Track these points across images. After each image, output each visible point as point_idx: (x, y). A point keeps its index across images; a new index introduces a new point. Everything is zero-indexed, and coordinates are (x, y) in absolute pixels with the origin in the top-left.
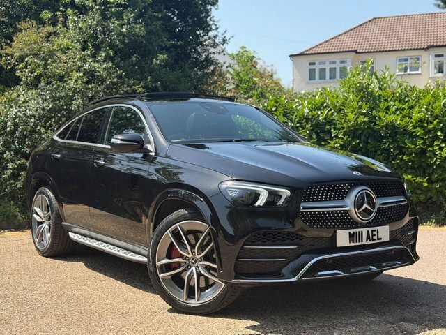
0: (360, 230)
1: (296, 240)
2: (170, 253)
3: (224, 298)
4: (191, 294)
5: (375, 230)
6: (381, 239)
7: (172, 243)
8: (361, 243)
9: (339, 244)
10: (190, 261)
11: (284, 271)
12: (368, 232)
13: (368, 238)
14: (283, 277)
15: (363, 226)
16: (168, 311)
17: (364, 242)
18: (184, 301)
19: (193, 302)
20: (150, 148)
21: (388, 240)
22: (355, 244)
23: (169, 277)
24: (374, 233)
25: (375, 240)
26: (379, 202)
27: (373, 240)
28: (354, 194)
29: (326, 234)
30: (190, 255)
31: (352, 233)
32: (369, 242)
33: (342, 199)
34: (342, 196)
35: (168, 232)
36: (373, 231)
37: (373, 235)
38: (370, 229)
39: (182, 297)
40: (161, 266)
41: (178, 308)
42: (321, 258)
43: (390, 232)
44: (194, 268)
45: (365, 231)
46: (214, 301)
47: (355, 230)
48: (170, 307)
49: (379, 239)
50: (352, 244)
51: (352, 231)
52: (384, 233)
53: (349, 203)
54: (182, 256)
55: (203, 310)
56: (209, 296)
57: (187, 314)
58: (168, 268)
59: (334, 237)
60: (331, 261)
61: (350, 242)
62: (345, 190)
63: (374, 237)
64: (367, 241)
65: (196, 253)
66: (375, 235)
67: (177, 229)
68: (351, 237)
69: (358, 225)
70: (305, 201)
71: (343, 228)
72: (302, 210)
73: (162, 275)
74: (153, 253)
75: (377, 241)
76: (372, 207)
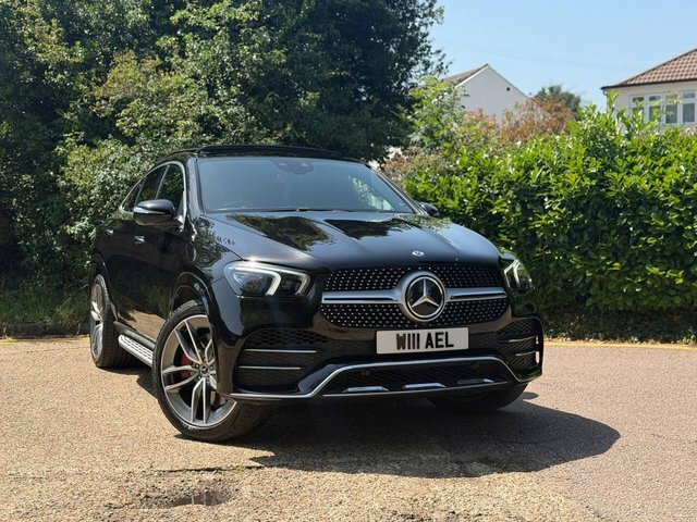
0: (416, 332)
1: (317, 343)
2: (179, 359)
3: (237, 417)
4: (199, 416)
5: (442, 333)
6: (452, 346)
7: (179, 345)
8: (416, 350)
9: (380, 350)
10: (201, 369)
11: (296, 384)
12: (429, 335)
13: (429, 343)
14: (298, 391)
15: (421, 326)
16: (177, 436)
17: (423, 349)
18: (191, 422)
19: (202, 424)
20: (181, 219)
21: (467, 347)
22: (407, 351)
23: (177, 391)
24: (440, 337)
25: (442, 346)
26: (450, 295)
27: (437, 346)
28: (408, 281)
29: (362, 335)
30: (200, 362)
31: (401, 335)
32: (430, 349)
33: (391, 288)
34: (391, 285)
35: (174, 330)
36: (437, 334)
37: (437, 340)
38: (433, 332)
39: (188, 417)
40: (169, 375)
41: (187, 434)
42: (350, 367)
43: (470, 335)
44: (203, 379)
45: (423, 333)
46: (224, 423)
47: (407, 332)
48: (179, 433)
49: (447, 346)
50: (401, 351)
51: (401, 333)
52: (459, 338)
53: (398, 296)
54: (191, 363)
56: (219, 417)
57: (195, 439)
58: (177, 377)
60: (368, 373)
61: (399, 348)
62: (396, 276)
63: (440, 343)
64: (427, 347)
65: (206, 359)
66: (441, 340)
67: (185, 327)
68: (401, 342)
69: (413, 325)
70: (330, 290)
71: (388, 328)
72: (323, 301)
73: (166, 388)
74: (158, 358)
75: (445, 349)
76: (435, 301)
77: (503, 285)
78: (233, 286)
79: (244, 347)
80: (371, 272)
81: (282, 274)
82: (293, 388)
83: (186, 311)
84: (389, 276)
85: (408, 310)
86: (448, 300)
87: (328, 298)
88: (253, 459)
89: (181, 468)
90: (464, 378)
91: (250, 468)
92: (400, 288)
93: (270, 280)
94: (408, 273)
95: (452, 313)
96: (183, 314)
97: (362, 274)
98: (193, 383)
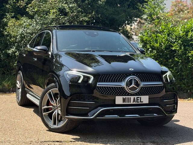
0: (129, 97)
1: (95, 100)
2: (48, 103)
3: (67, 126)
4: (55, 124)
5: (139, 98)
6: (143, 102)
7: (48, 99)
8: (129, 103)
9: (117, 103)
10: (56, 107)
11: (89, 114)
12: (134, 98)
13: (134, 100)
14: (88, 116)
15: (132, 95)
16: (47, 130)
17: (132, 103)
18: (52, 126)
19: (55, 126)
21: (148, 103)
22: (126, 103)
23: (47, 115)
24: (138, 99)
25: (139, 102)
26: (142, 84)
27: (137, 102)
28: (127, 79)
29: (111, 97)
30: (55, 105)
32: (134, 103)
34: (121, 80)
35: (47, 93)
36: (137, 98)
37: (137, 100)
38: (136, 97)
39: (51, 124)
40: (45, 109)
41: (51, 130)
42: (106, 108)
43: (149, 98)
44: (56, 111)
45: (132, 97)
46: (63, 126)
47: (126, 97)
49: (141, 102)
50: (124, 103)
51: (124, 97)
52: (145, 99)
53: (123, 84)
54: (52, 105)
55: (59, 130)
56: (61, 124)
57: (53, 132)
58: (47, 110)
59: (114, 100)
60: (112, 111)
61: (123, 102)
62: (123, 77)
63: (138, 101)
64: (133, 102)
65: (57, 104)
66: (139, 100)
67: (50, 93)
68: (124, 100)
69: (129, 94)
70: (100, 82)
71: (120, 95)
72: (97, 85)
73: (44, 114)
74: (41, 103)
75: (140, 103)
77: (162, 81)
78: (67, 79)
80: (114, 75)
82: (86, 115)
84: (121, 77)
85: (127, 89)
86: (141, 86)
87: (99, 84)
88: (73, 139)
89: (48, 140)
91: (71, 141)
92: (124, 82)
93: (80, 77)
94: (127, 76)
95: (143, 90)
96: (49, 88)
97: (111, 76)
98: (53, 112)
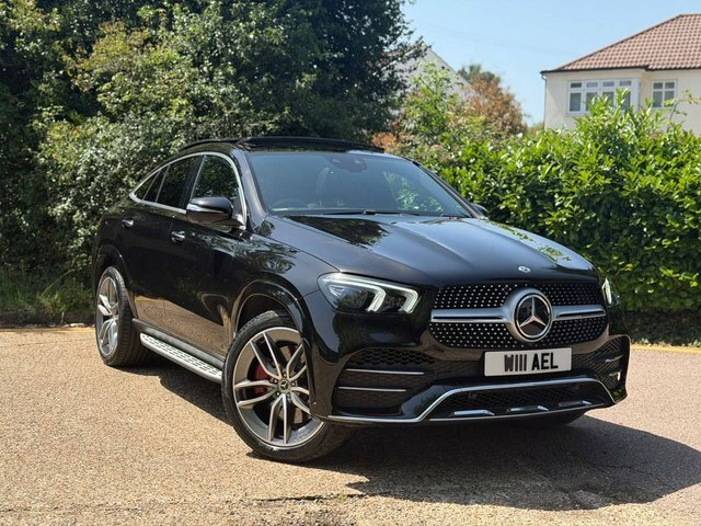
0: (523, 352)
1: (423, 364)
2: (254, 372)
3: (324, 438)
4: (278, 434)
5: (547, 354)
6: (557, 367)
7: (255, 358)
8: (523, 373)
9: (488, 372)
10: (280, 383)
11: (404, 408)
12: (536, 355)
13: (535, 365)
14: (401, 415)
15: (528, 347)
16: (248, 454)
17: (529, 371)
18: (269, 442)
19: (277, 445)
20: (241, 219)
21: (570, 368)
22: (514, 373)
23: (251, 407)
24: (546, 358)
25: (547, 368)
26: (557, 313)
27: (543, 368)
28: (517, 299)
29: (474, 355)
30: (280, 377)
31: (509, 356)
32: (536, 371)
33: (498, 306)
34: (498, 301)
35: (250, 342)
36: (543, 355)
37: (543, 361)
38: (539, 352)
39: (265, 435)
40: (241, 390)
41: (260, 452)
42: (459, 390)
43: (572, 356)
44: (283, 396)
45: (530, 354)
46: (309, 444)
47: (515, 353)
48: (251, 450)
49: (553, 367)
50: (509, 373)
51: (509, 354)
52: (563, 358)
53: (507, 315)
54: (268, 378)
55: (294, 455)
56: (303, 436)
57: (273, 460)
58: (250, 393)
59: (481, 362)
60: (475, 396)
61: (506, 370)
62: (501, 298)
63: (545, 365)
64: (533, 369)
66: (547, 361)
67: (263, 339)
68: (508, 363)
69: (520, 345)
70: (439, 308)
71: (496, 349)
72: (433, 320)
73: (240, 404)
74: (229, 372)
75: (550, 370)
76: (542, 319)
78: (332, 300)
79: (347, 366)
80: (479, 288)
81: (386, 289)
82: (394, 410)
83: (264, 323)
84: (497, 293)
85: (516, 329)
86: (554, 319)
87: (437, 316)
88: (350, 485)
89: (279, 496)
90: (562, 400)
91: (351, 496)
93: (370, 296)
94: (514, 291)
96: (260, 325)
97: (471, 291)
98: (272, 399)
